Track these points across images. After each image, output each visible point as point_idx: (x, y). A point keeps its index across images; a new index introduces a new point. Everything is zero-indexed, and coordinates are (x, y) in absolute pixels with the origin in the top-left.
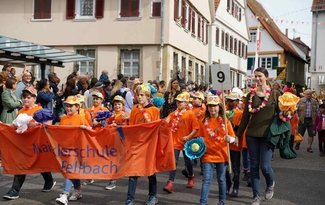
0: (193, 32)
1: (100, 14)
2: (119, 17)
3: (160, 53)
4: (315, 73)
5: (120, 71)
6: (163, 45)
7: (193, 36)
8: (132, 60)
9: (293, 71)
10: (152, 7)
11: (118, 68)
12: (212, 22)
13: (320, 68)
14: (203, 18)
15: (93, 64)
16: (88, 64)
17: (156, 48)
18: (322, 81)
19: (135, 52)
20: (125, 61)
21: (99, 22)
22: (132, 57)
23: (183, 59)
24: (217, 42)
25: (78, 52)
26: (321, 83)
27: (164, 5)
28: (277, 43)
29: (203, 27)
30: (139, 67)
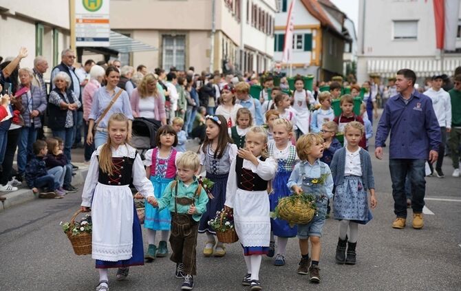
3: (211, 40)
4: (363, 57)
6: (214, 31)
7: (233, 15)
8: (175, 47)
9: (331, 53)
11: (159, 57)
13: (371, 49)
17: (205, 35)
18: (373, 69)
19: (179, 38)
20: (168, 48)
22: (175, 43)
23: (227, 45)
26: (371, 70)
28: (310, 13)
30: (185, 56)
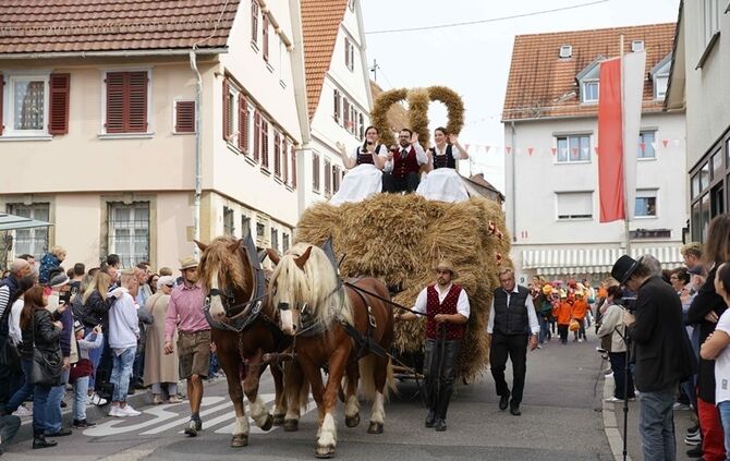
0: (265, 163)
1: (59, 125)
2: (104, 132)
3: (195, 210)
4: (516, 246)
5: (106, 248)
6: (200, 192)
7: (265, 172)
8: (132, 223)
10: (175, 111)
11: (101, 243)
12: (304, 143)
13: (525, 235)
14: (285, 134)
15: (45, 234)
16: (33, 234)
17: (185, 199)
18: (530, 263)
19: (138, 207)
20: (118, 226)
21: (59, 142)
22: (132, 217)
23: (245, 220)
24: (316, 185)
25: (10, 207)
26: (527, 265)
27: (201, 108)
29: (285, 152)
30: (149, 240)
